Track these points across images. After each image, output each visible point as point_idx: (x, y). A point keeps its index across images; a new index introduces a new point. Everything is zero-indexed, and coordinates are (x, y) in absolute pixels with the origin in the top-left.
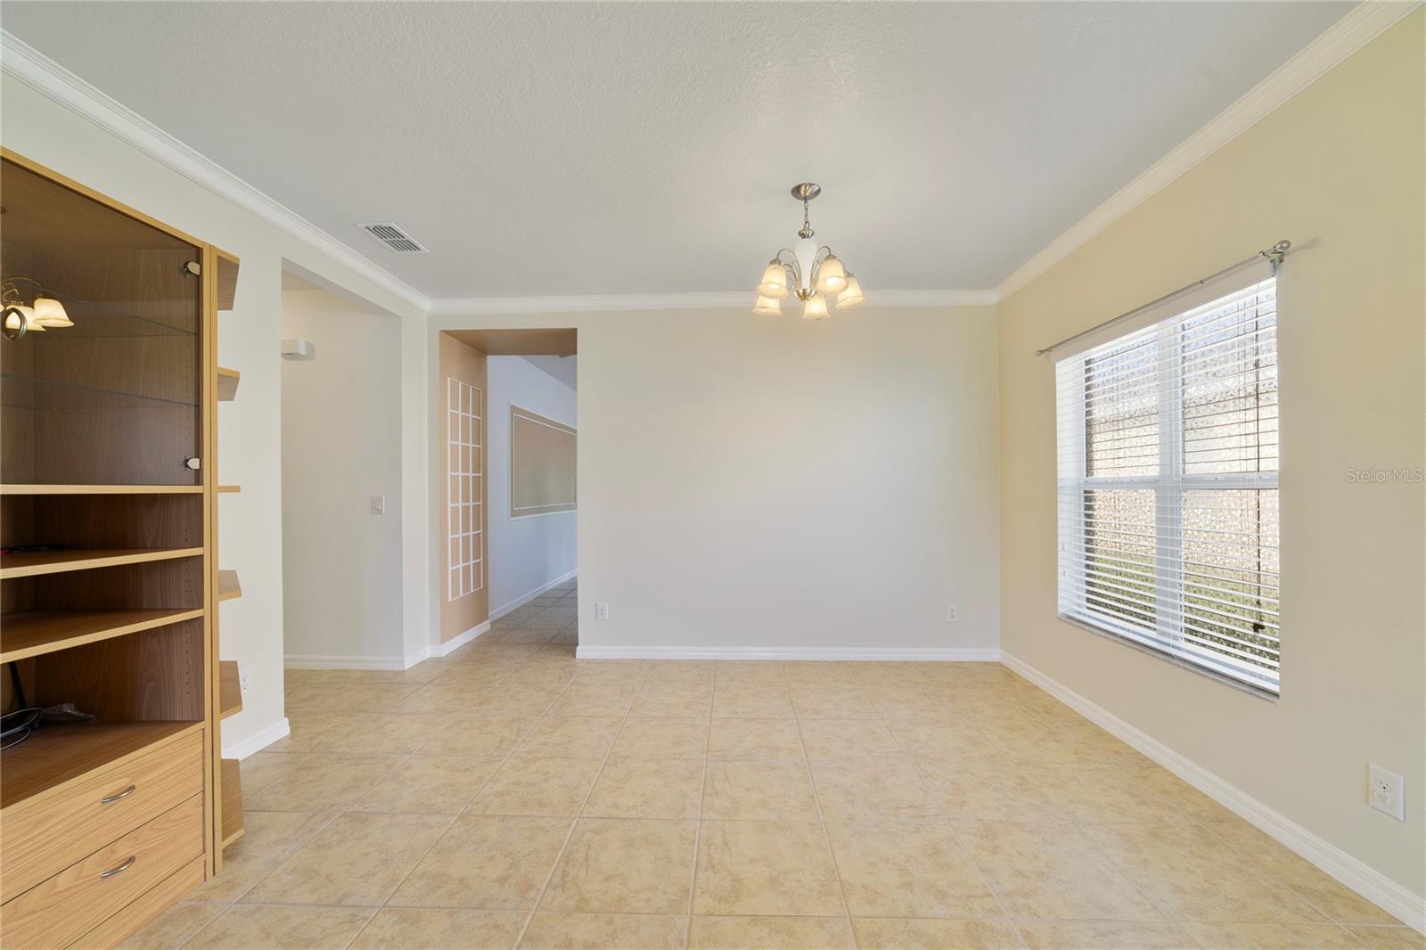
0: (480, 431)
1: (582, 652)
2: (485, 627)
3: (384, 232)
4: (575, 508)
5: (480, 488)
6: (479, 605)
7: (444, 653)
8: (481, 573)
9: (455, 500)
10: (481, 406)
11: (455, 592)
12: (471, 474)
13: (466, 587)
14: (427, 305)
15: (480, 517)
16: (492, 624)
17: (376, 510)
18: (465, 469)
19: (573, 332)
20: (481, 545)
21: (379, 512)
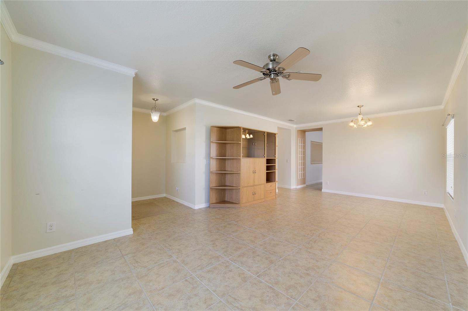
0: (304, 147)
1: (323, 190)
2: (305, 185)
3: (289, 120)
4: (322, 163)
5: (304, 158)
6: (304, 181)
7: (297, 188)
8: (304, 175)
9: (300, 160)
10: (304, 142)
11: (299, 177)
12: (302, 156)
13: (301, 177)
14: (295, 126)
15: (304, 164)
16: (306, 186)
17: (287, 162)
18: (302, 155)
19: (322, 128)
20: (304, 169)
21: (288, 162)
